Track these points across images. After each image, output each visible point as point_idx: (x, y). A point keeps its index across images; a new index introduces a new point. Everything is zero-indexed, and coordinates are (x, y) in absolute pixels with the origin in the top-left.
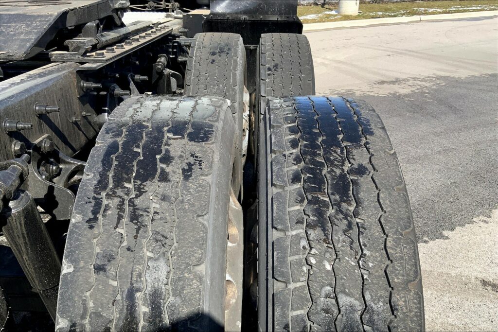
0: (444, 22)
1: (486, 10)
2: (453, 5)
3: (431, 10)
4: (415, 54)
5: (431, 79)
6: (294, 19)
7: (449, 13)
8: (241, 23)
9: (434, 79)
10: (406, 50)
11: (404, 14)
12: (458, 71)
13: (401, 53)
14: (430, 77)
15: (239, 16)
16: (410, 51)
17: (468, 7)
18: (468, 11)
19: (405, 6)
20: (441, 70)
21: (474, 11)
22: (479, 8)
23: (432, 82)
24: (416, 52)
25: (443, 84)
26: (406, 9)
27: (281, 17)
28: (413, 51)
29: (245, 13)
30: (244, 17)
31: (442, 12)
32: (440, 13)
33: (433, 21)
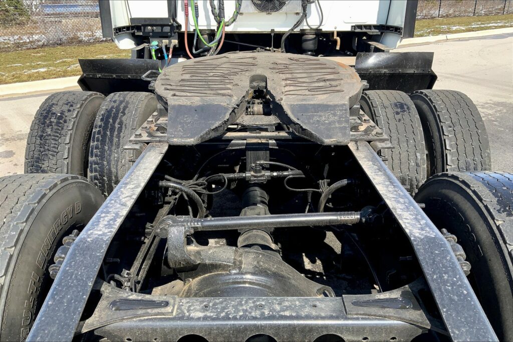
0: (470, 41)
1: (508, 27)
2: (473, 22)
3: (454, 28)
4: (461, 78)
5: (490, 106)
6: (429, 71)
7: (473, 31)
8: (380, 76)
9: (493, 106)
10: (452, 74)
11: (429, 33)
12: (511, 96)
13: (447, 78)
14: (488, 103)
15: (381, 70)
16: (455, 75)
17: (488, 24)
18: (490, 28)
19: (426, 24)
20: (495, 95)
21: (496, 27)
22: (500, 25)
23: (493, 109)
24: (461, 76)
25: (505, 111)
26: (429, 27)
27: (418, 70)
28: (458, 75)
29: (386, 67)
30: (384, 71)
31: (466, 30)
32: (464, 31)
33: (459, 40)
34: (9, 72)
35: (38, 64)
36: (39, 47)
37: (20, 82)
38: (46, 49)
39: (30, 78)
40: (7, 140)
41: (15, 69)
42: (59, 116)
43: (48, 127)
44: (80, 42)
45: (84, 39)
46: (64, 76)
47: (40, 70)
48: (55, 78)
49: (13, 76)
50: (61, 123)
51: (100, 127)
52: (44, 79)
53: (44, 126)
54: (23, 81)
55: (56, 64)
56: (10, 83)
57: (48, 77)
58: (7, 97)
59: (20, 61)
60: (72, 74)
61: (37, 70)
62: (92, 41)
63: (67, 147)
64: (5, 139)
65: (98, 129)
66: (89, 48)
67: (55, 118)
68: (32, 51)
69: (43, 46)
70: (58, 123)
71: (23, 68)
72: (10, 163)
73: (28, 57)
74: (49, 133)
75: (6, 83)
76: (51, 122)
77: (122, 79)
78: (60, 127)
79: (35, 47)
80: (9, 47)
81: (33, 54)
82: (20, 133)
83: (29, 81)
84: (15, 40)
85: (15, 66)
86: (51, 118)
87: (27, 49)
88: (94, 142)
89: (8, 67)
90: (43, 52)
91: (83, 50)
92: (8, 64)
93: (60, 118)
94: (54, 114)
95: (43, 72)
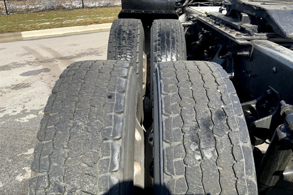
34: (27, 24)
35: (43, 21)
36: (40, 11)
37: (36, 30)
38: (45, 12)
39: (41, 28)
40: (41, 62)
41: (30, 23)
42: (129, 33)
43: (123, 40)
44: (64, 8)
45: (66, 7)
46: (61, 27)
47: (46, 23)
48: (57, 28)
49: (31, 26)
50: (131, 38)
51: (159, 40)
52: (50, 28)
53: (120, 40)
54: (38, 29)
55: (54, 20)
56: (31, 30)
57: (52, 27)
58: (30, 38)
59: (32, 19)
60: (66, 26)
61: (44, 24)
62: (71, 8)
63: (138, 54)
64: (40, 62)
65: (158, 42)
66: (71, 12)
67: (126, 35)
68: (37, 13)
69: (43, 10)
70: (129, 38)
71: (35, 23)
72: (50, 75)
73: (36, 16)
74: (124, 44)
75: (28, 30)
76: (124, 37)
77: (148, 14)
78: (131, 40)
79: (38, 11)
80: (22, 11)
81: (38, 15)
82: (47, 58)
83: (41, 29)
84: (26, 7)
85: (30, 21)
86: (123, 35)
87: (34, 12)
88: (157, 51)
89: (26, 22)
90: (44, 14)
91: (67, 13)
92: (25, 20)
93: (130, 34)
94: (125, 31)
95: (48, 25)
